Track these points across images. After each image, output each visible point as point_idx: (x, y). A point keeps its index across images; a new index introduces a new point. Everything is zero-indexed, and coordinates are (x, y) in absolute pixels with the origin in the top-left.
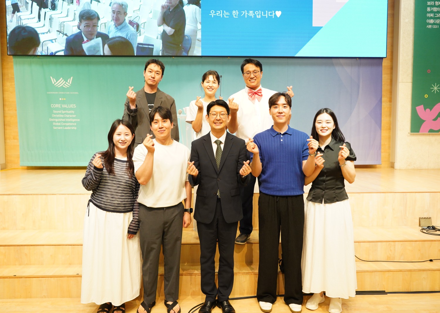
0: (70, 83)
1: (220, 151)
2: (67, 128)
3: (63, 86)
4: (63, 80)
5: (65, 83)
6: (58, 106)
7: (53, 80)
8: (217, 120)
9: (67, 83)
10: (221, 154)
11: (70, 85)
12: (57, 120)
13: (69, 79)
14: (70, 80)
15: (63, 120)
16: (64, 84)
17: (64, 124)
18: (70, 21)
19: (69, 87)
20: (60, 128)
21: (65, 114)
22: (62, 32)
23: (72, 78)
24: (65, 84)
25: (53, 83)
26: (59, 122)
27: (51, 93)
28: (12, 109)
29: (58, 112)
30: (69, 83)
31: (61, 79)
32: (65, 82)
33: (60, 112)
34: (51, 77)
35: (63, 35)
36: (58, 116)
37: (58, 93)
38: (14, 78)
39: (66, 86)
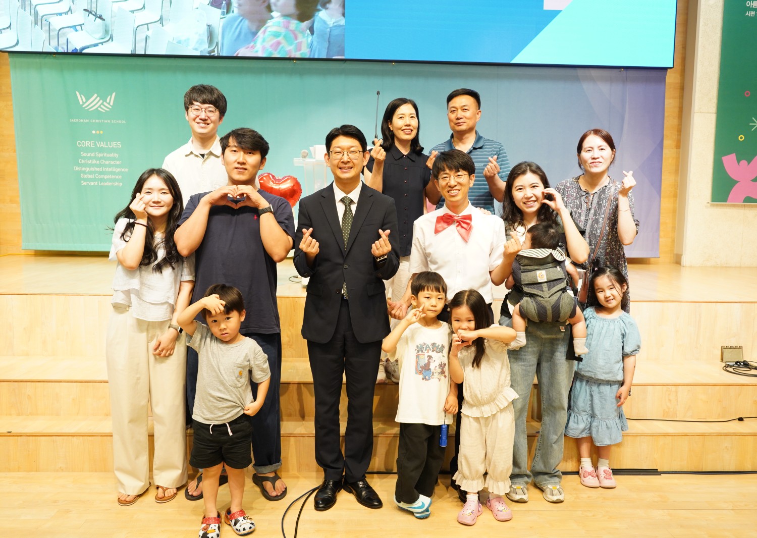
0: (111, 104)
1: (350, 217)
2: (105, 184)
3: (99, 109)
4: (98, 98)
5: (102, 104)
6: (90, 145)
7: (81, 99)
8: (343, 162)
9: (105, 103)
10: (351, 221)
11: (110, 107)
12: (87, 169)
13: (109, 97)
14: (111, 99)
15: (98, 169)
16: (100, 105)
17: (100, 177)
19: (108, 110)
20: (92, 184)
21: (101, 158)
22: (93, 13)
23: (114, 94)
24: (102, 106)
25: (81, 103)
26: (91, 173)
27: (77, 120)
28: (8, 149)
29: (89, 155)
30: (109, 104)
31: (96, 95)
32: (101, 101)
33: (93, 155)
34: (77, 93)
35: (95, 17)
36: (89, 162)
37: (90, 121)
38: (10, 93)
39: (103, 109)
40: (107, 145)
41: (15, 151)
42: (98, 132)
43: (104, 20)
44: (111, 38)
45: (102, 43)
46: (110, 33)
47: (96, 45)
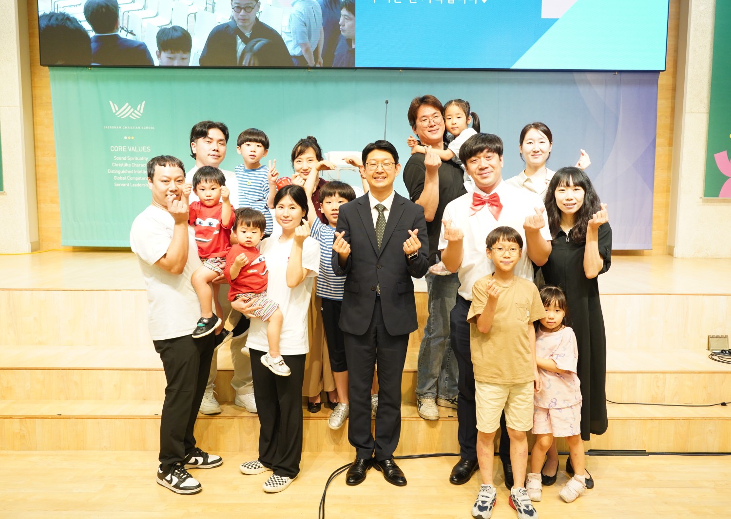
0: (141, 112)
1: (383, 223)
2: (136, 185)
3: (131, 116)
4: (130, 107)
5: (133, 112)
6: (122, 149)
7: (114, 107)
8: (377, 173)
9: (135, 111)
10: (383, 226)
11: (141, 115)
12: (119, 172)
13: (140, 105)
14: (141, 107)
15: (130, 172)
16: (131, 113)
17: (131, 179)
18: (139, 10)
19: (139, 117)
20: (124, 185)
21: (132, 161)
22: (125, 29)
23: (144, 103)
24: (133, 114)
25: (114, 111)
26: (123, 175)
27: (111, 127)
28: (48, 154)
29: (121, 158)
30: (139, 112)
31: (127, 104)
32: (132, 110)
33: (125, 158)
34: (111, 102)
35: (126, 33)
36: (121, 165)
37: (122, 127)
38: (51, 103)
39: (134, 117)
40: (137, 149)
41: (54, 156)
42: (129, 138)
43: (133, 35)
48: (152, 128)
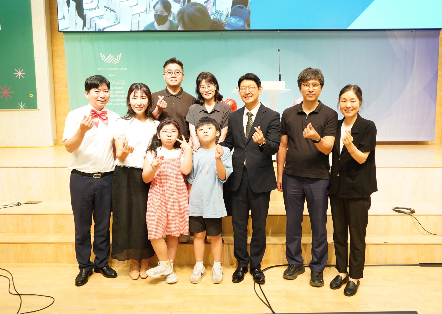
0: (119, 59)
1: (251, 123)
2: (116, 104)
3: (113, 62)
4: (112, 56)
5: (114, 59)
7: (103, 57)
8: (246, 94)
9: (116, 59)
11: (119, 61)
14: (119, 56)
17: (114, 100)
19: (118, 63)
21: (114, 90)
22: (109, 8)
23: (121, 54)
24: (114, 61)
25: (103, 59)
27: (101, 69)
28: (62, 86)
30: (118, 59)
31: (111, 55)
32: (114, 58)
34: (101, 54)
35: (110, 11)
37: (108, 69)
38: (64, 55)
40: (117, 82)
41: (67, 87)
42: (112, 75)
43: (115, 12)
44: (119, 22)
45: (114, 25)
46: (119, 19)
47: (111, 26)
48: (126, 69)
